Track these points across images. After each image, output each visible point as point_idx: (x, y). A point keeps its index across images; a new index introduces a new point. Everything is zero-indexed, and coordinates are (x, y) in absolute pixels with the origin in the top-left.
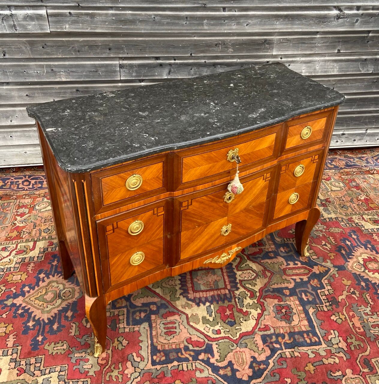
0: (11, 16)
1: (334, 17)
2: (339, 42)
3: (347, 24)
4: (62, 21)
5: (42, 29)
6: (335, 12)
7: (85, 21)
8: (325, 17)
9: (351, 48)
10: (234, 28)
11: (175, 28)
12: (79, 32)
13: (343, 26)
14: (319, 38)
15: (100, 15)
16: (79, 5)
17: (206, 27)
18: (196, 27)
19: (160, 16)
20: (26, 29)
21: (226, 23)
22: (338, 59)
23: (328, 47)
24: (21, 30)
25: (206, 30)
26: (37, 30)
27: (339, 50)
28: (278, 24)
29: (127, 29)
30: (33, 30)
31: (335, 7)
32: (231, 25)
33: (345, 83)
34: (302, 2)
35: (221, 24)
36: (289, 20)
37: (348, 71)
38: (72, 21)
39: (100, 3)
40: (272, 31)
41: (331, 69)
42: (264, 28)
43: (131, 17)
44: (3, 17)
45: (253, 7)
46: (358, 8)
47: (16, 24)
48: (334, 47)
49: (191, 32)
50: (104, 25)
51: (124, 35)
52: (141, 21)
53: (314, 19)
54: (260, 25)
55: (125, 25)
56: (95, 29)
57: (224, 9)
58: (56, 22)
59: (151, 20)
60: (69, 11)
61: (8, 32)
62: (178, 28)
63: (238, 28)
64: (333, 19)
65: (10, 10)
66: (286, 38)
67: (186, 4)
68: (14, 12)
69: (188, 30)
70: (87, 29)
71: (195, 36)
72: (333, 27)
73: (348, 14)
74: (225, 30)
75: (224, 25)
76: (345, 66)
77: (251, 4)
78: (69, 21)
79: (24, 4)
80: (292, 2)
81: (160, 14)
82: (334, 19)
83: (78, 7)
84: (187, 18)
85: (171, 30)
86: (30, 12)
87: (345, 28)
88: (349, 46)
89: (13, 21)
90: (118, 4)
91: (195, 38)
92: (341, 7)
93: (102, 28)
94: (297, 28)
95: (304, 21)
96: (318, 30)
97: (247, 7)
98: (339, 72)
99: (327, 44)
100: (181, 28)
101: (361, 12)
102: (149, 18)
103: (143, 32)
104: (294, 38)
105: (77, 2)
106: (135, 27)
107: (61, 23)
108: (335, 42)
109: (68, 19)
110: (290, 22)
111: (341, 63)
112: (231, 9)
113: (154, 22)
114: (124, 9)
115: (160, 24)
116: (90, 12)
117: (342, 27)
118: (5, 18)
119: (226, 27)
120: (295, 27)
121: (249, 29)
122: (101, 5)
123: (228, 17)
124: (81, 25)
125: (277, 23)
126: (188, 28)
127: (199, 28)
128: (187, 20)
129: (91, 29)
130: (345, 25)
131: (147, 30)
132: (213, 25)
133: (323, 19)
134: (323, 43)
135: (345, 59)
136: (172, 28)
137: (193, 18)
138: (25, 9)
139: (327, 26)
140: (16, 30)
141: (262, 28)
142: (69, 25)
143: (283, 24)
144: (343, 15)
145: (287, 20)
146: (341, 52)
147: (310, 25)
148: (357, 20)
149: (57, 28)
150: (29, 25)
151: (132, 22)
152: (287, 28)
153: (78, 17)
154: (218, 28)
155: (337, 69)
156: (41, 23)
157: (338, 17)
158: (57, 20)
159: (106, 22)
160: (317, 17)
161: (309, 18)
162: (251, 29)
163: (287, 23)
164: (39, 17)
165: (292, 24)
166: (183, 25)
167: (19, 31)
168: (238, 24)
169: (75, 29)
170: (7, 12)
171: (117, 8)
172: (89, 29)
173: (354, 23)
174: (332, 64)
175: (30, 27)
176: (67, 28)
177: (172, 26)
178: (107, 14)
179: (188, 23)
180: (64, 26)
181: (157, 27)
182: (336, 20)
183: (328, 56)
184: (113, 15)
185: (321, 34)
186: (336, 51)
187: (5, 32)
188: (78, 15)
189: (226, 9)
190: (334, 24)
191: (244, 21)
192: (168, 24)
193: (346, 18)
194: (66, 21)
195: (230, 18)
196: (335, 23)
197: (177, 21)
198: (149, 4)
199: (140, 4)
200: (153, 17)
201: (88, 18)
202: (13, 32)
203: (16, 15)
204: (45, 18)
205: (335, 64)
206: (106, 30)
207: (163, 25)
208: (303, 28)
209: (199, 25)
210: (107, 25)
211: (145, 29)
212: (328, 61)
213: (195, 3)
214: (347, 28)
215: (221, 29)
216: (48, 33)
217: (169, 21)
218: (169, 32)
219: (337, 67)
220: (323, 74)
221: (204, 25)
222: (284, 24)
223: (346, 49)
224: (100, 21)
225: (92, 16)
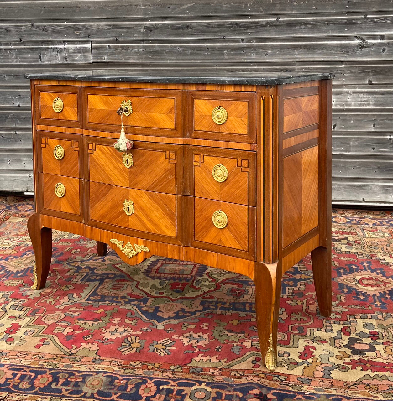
0: (64, 49)
1: (357, 46)
2: (368, 72)
3: (373, 53)
4: (103, 53)
5: (86, 60)
6: (357, 42)
7: (120, 53)
8: (346, 46)
9: (384, 79)
10: (254, 57)
11: (198, 58)
12: (115, 63)
13: (369, 55)
14: (344, 67)
15: (133, 47)
16: (117, 39)
17: (226, 57)
18: (217, 57)
19: (184, 47)
20: (74, 60)
21: (246, 53)
22: (372, 91)
23: (357, 78)
24: (70, 61)
25: (227, 59)
26: (81, 61)
27: (370, 81)
28: (298, 54)
29: (155, 59)
30: (79, 61)
31: (356, 37)
32: (250, 55)
33: (387, 119)
34: (319, 32)
35: (241, 54)
36: (309, 50)
37: (387, 105)
38: (110, 53)
39: (133, 37)
40: (292, 60)
41: (366, 102)
42: (283, 57)
43: (158, 48)
44: (58, 51)
45: (270, 38)
46: (382, 37)
47: (67, 56)
48: (364, 78)
49: (212, 61)
50: (136, 56)
51: (153, 65)
52: (167, 52)
53: (335, 49)
54: (279, 54)
55: (153, 56)
56: (128, 60)
57: (243, 40)
58: (97, 54)
59: (176, 51)
60: (108, 45)
61: (60, 63)
62: (200, 57)
63: (258, 58)
64: (356, 49)
65: (64, 45)
66: (309, 68)
67: (207, 36)
68: (67, 46)
69: (209, 59)
70: (122, 59)
71: (216, 66)
72: (357, 56)
73: (372, 43)
74: (245, 59)
75: (244, 54)
76: (382, 99)
77: (268, 35)
78: (108, 53)
79: (75, 39)
80: (309, 33)
81: (184, 46)
82: (358, 48)
83: (116, 41)
84: (208, 49)
85: (194, 59)
86: (79, 46)
87: (372, 57)
88: (381, 77)
89: (65, 53)
90: (148, 38)
91: (217, 68)
92: (363, 37)
93: (134, 59)
94: (319, 58)
95: (325, 51)
96: (342, 59)
97: (264, 38)
98: (376, 106)
99: (356, 74)
100: (203, 58)
101: (386, 41)
102: (174, 50)
103: (169, 62)
104: (317, 68)
105: (116, 37)
106: (162, 57)
107: (101, 55)
108: (364, 72)
109: (107, 51)
110: (310, 52)
111: (376, 96)
112: (249, 40)
113: (180, 53)
114: (153, 42)
115: (184, 54)
116: (125, 45)
117: (368, 57)
118: (59, 51)
119: (246, 57)
120: (316, 56)
121: (268, 59)
122: (134, 39)
123: (246, 47)
124: (117, 56)
125: (297, 52)
126: (209, 58)
127: (220, 57)
128: (208, 51)
129: (125, 59)
130: (371, 55)
131: (173, 60)
132: (233, 55)
133: (345, 49)
134: (351, 73)
135: (379, 91)
136: (195, 57)
137: (213, 48)
138: (75, 44)
139: (351, 55)
140: (66, 61)
141: (282, 57)
142: (108, 56)
143: (302, 54)
144: (366, 45)
145: (306, 49)
146: (373, 83)
147: (331, 54)
148: (384, 50)
149: (98, 59)
150: (77, 56)
151: (159, 53)
152: (307, 58)
153: (116, 49)
154: (238, 57)
155: (372, 102)
156: (86, 54)
157: (361, 47)
158: (98, 52)
159: (137, 53)
160: (338, 47)
161: (329, 48)
162: (270, 59)
163: (307, 52)
164: (85, 50)
165: (312, 54)
166: (205, 55)
167: (69, 61)
168: (258, 54)
169: (112, 59)
170: (62, 46)
171: (148, 42)
172: (123, 60)
173: (381, 52)
174: (365, 96)
175: (77, 58)
176: (106, 59)
177: (195, 56)
178: (138, 46)
179: (209, 53)
180: (104, 57)
181: (181, 57)
182: (359, 49)
183: (359, 88)
184: (144, 47)
185: (346, 64)
186: (367, 82)
187: (58, 62)
188: (115, 48)
189: (245, 40)
190: (358, 54)
191: (263, 51)
192: (191, 54)
193: (370, 47)
194: (106, 53)
195: (249, 48)
196: (359, 52)
197: (199, 52)
198: (175, 37)
199: (166, 37)
200: (178, 48)
201: (123, 50)
202: (64, 63)
203: (68, 48)
204: (89, 50)
205: (370, 97)
206: (137, 60)
207: (187, 55)
208: (325, 58)
209: (219, 55)
210: (138, 56)
211: (170, 59)
212: (361, 93)
213: (215, 35)
214: (374, 57)
215: (241, 59)
216: (90, 63)
217: (192, 51)
218: (192, 61)
219: (373, 100)
220: (357, 107)
221: (225, 55)
222: (304, 54)
223: (378, 80)
224: (133, 52)
225: (127, 48)
